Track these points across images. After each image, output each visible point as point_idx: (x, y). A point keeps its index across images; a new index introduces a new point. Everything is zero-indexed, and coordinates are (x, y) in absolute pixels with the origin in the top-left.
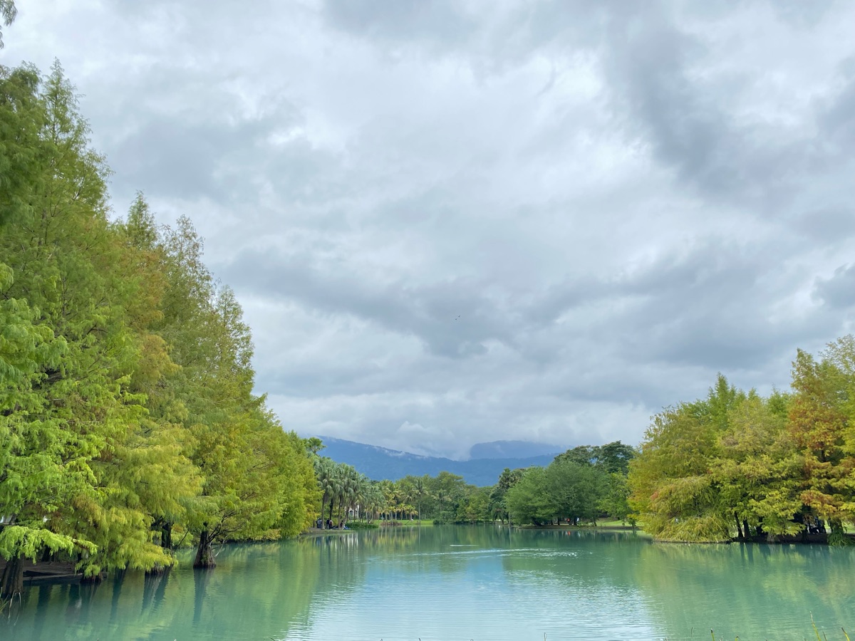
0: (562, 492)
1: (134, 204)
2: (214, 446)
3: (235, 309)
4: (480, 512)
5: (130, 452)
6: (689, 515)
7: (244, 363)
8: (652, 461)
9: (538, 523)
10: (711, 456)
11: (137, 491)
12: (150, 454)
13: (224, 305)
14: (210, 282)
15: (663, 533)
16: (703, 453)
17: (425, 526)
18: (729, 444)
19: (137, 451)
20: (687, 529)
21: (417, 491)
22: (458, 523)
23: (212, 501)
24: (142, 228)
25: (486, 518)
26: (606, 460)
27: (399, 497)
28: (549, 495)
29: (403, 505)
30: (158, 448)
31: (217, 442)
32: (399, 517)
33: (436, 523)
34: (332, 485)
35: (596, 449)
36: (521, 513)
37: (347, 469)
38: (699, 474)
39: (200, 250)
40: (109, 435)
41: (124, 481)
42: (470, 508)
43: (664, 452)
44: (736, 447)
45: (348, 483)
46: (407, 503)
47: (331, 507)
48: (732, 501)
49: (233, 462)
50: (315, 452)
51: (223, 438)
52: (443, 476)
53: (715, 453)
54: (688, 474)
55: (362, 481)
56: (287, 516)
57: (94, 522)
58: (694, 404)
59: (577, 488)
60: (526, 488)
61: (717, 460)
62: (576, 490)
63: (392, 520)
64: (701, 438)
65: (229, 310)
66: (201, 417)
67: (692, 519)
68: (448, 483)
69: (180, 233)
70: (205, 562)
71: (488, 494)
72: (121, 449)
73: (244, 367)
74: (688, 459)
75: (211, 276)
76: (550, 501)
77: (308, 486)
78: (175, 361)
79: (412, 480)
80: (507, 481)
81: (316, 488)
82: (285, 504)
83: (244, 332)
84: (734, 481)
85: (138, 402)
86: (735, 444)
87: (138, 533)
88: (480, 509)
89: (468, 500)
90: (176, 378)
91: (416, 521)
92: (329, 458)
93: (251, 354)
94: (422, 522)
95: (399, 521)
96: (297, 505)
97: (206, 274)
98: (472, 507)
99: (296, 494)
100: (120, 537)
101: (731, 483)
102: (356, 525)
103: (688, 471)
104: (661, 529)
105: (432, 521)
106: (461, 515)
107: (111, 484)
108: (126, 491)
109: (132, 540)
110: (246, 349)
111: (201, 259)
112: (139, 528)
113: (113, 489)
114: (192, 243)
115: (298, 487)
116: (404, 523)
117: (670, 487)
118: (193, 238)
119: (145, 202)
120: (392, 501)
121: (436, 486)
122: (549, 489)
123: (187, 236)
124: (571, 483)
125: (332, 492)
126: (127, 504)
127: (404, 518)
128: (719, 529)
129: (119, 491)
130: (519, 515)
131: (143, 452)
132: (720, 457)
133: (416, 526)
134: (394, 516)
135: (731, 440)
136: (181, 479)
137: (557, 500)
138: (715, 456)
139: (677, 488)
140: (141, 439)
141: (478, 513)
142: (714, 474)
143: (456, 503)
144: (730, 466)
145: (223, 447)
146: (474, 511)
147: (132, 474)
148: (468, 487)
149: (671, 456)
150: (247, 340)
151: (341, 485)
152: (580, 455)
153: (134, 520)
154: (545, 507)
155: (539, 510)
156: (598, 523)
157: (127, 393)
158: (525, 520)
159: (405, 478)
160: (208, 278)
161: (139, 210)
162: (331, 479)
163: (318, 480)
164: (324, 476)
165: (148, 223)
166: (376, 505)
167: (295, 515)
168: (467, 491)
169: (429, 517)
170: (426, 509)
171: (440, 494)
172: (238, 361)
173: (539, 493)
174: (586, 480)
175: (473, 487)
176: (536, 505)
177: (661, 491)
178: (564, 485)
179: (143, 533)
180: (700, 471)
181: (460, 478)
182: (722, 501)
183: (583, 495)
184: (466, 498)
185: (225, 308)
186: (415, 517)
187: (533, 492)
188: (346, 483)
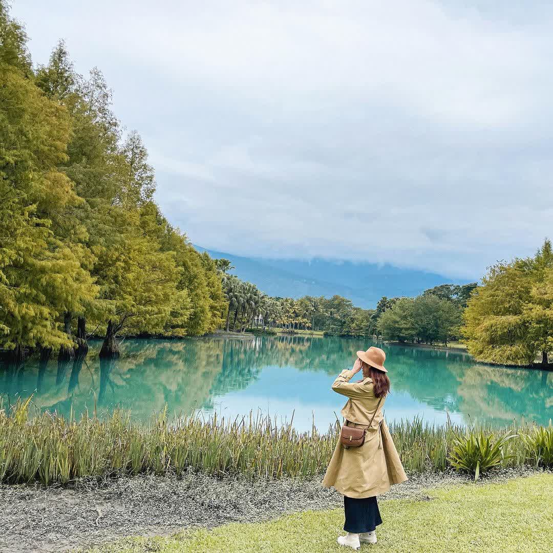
0: (423, 318)
1: (55, 50)
2: (114, 262)
3: (141, 151)
4: (362, 328)
5: (39, 263)
6: (503, 344)
7: (148, 196)
8: (483, 301)
9: (401, 340)
10: (527, 302)
11: (45, 292)
12: (54, 265)
13: (132, 147)
14: (117, 128)
15: (482, 355)
16: (521, 299)
17: (317, 336)
18: (541, 294)
19: (43, 263)
20: (499, 354)
21: (313, 308)
22: (342, 336)
23: (111, 304)
24: (61, 73)
25: (366, 334)
26: (463, 297)
27: (297, 311)
28: (413, 320)
29: (300, 318)
30: (61, 262)
31: (118, 259)
32: (296, 328)
33: (326, 335)
34: (236, 298)
35: (457, 288)
36: (389, 331)
37: (250, 286)
38: (516, 314)
39: (109, 100)
40: (18, 250)
41: (33, 284)
42: (354, 325)
43: (493, 296)
44: (545, 296)
45: (251, 297)
46: (304, 317)
47: (236, 315)
48: (536, 336)
49: (130, 276)
50: (224, 271)
51: (123, 257)
52: (336, 298)
53: (530, 300)
54: (508, 313)
55: (263, 297)
56: (193, 319)
57: (9, 312)
58: (524, 260)
59: (435, 317)
60: (395, 313)
61: (530, 305)
62: (435, 318)
63: (290, 329)
64: (521, 287)
65: (136, 151)
66: (102, 240)
67: (504, 347)
68: (339, 304)
69: (92, 82)
70: (110, 348)
71: (370, 315)
72: (31, 260)
73: (148, 200)
74: (509, 302)
75: (119, 123)
76: (413, 325)
77: (214, 297)
78: (79, 194)
79: (310, 300)
80: (384, 305)
81: (223, 299)
82: (192, 310)
83: (148, 172)
84: (539, 322)
85: (43, 225)
86: (546, 294)
87: (45, 323)
88: (362, 326)
89: (354, 319)
90: (79, 207)
91: (309, 332)
92: (236, 277)
93: (153, 190)
94: (315, 333)
95: (296, 331)
96: (203, 312)
97: (114, 121)
98: (356, 324)
99: (201, 303)
100: (30, 325)
101: (537, 323)
102: (258, 331)
103: (507, 311)
104: (481, 352)
105: (322, 333)
106: (347, 330)
107: (22, 285)
108: (34, 292)
109: (40, 327)
110: (149, 186)
111: (109, 107)
112: (47, 319)
113: (24, 289)
114: (102, 93)
115: (204, 297)
116: (301, 333)
117: (492, 322)
118: (103, 88)
119: (65, 50)
120: (292, 315)
121: (329, 305)
122: (414, 315)
123: (98, 86)
124: (431, 312)
125: (236, 304)
126: (36, 301)
127: (301, 328)
128: (522, 355)
129: (28, 291)
130: (388, 334)
131: (48, 264)
132: (533, 303)
133: (309, 336)
134: (292, 326)
135: (543, 291)
136: (80, 286)
137: (419, 325)
138: (530, 302)
139: (497, 323)
140: (48, 253)
141: (360, 329)
142: (526, 315)
143: (343, 320)
144: (538, 310)
145: (122, 264)
146: (357, 328)
147: (39, 280)
148: (355, 309)
149: (496, 299)
150: (151, 178)
151: (244, 298)
152: (443, 292)
153: (41, 314)
155: (403, 331)
156: (449, 345)
157: (35, 218)
158: (392, 337)
159: (304, 297)
160: (115, 124)
161: (60, 56)
162: (236, 293)
163: (225, 293)
164: (230, 290)
165: (67, 68)
166: (276, 316)
167: (200, 319)
168: (353, 312)
169: (321, 329)
170: (318, 323)
171: (331, 312)
172: (143, 194)
173: (405, 318)
174: (443, 311)
175: (359, 309)
176: (401, 327)
177: (485, 324)
178: (425, 314)
179: (48, 323)
180: (516, 312)
181: (350, 301)
182: (529, 335)
183: (439, 322)
184: (352, 316)
185: (132, 150)
186: (309, 328)
187: (400, 317)
188: (249, 298)
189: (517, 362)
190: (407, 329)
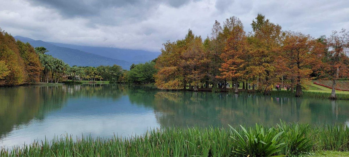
0: (148, 72)
6: (169, 81)
20: (168, 85)
21: (103, 71)
22: (119, 83)
27: (95, 72)
28: (144, 73)
29: (97, 76)
32: (96, 80)
33: (110, 83)
36: (133, 79)
38: (175, 66)
42: (123, 77)
43: (165, 58)
46: (99, 75)
52: (115, 66)
54: (171, 66)
55: (66, 66)
60: (135, 71)
63: (92, 81)
68: (116, 69)
74: (172, 60)
76: (143, 75)
94: (105, 82)
95: (96, 82)
106: (120, 80)
120: (93, 74)
121: (111, 69)
122: (144, 71)
127: (98, 80)
133: (102, 84)
137: (146, 75)
143: (118, 76)
146: (125, 79)
154: (142, 77)
155: (139, 78)
158: (134, 82)
159: (99, 66)
162: (49, 64)
166: (81, 75)
168: (123, 72)
169: (108, 80)
171: (112, 72)
173: (140, 72)
176: (138, 77)
178: (149, 70)
181: (121, 67)
184: (122, 74)
186: (102, 80)
187: (138, 72)
188: (57, 66)
189: (175, 88)
190: (140, 78)
